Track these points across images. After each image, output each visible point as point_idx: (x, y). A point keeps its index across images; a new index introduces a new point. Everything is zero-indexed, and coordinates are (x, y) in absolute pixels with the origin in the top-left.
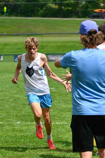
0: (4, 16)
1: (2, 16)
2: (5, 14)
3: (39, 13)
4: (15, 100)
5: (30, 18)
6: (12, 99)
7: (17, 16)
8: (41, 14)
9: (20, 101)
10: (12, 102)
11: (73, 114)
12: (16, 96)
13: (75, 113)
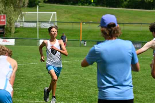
0: (91, 6)
1: (90, 5)
2: (92, 4)
3: (122, 4)
4: (83, 82)
5: (114, 9)
6: (81, 81)
7: (103, 6)
8: (125, 5)
9: (88, 83)
10: (80, 84)
11: (99, 98)
12: (86, 78)
13: (101, 98)
